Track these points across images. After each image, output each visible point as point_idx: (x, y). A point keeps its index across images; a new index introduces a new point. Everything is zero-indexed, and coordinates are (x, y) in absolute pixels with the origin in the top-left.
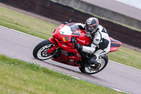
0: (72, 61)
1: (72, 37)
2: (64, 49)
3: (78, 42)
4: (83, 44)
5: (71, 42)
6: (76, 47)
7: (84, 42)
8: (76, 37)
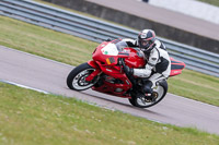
0: (119, 90)
1: (119, 58)
2: (108, 74)
3: (127, 64)
4: (134, 67)
5: (118, 64)
6: (124, 71)
7: (135, 63)
8: (124, 58)
